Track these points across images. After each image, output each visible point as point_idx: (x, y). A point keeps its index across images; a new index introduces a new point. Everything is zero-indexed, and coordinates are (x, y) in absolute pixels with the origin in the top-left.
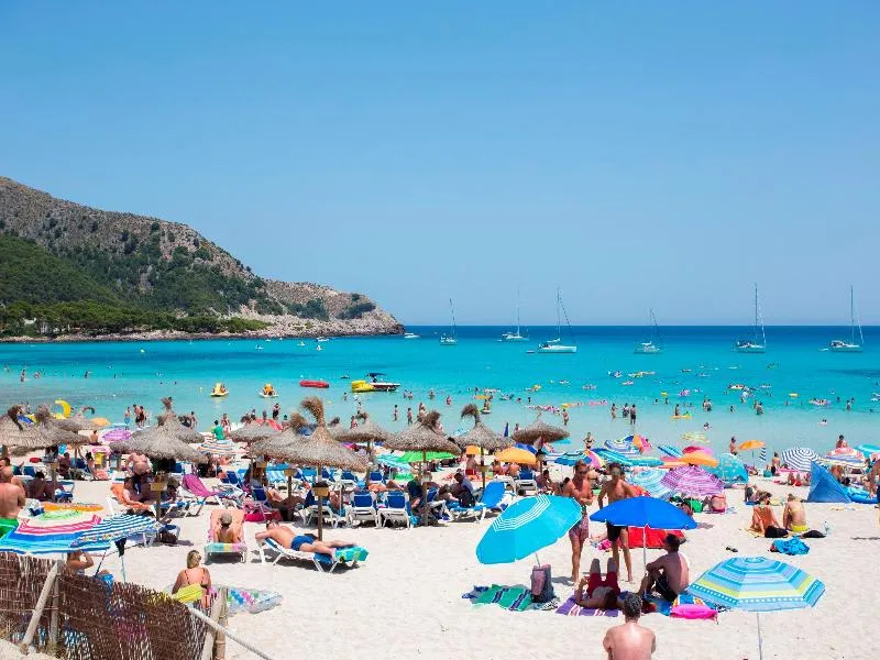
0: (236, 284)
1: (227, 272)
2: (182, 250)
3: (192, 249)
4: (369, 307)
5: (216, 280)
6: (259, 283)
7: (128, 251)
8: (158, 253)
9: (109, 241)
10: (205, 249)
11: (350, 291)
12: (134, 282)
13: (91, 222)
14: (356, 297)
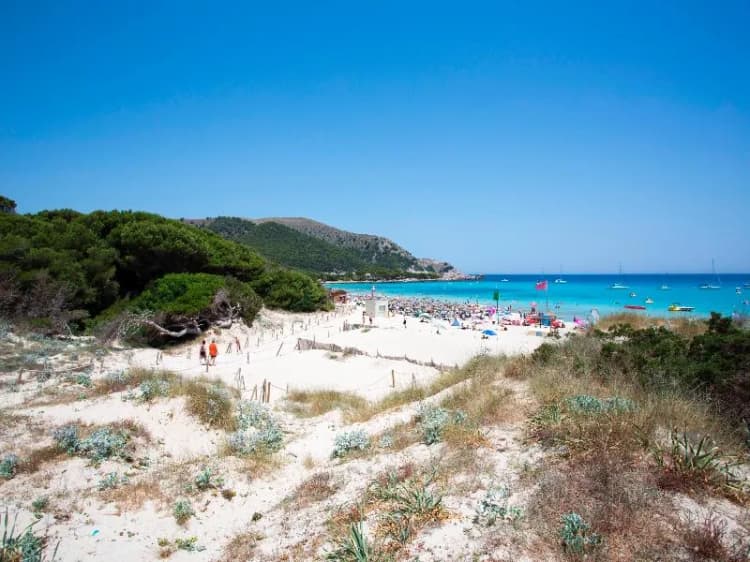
0: (406, 259)
1: (402, 255)
2: (387, 247)
3: (390, 246)
4: (451, 268)
5: (400, 258)
6: (414, 259)
7: (368, 247)
8: (377, 248)
9: (359, 245)
10: (394, 247)
11: (443, 261)
12: (371, 260)
13: (353, 238)
14: (446, 264)
